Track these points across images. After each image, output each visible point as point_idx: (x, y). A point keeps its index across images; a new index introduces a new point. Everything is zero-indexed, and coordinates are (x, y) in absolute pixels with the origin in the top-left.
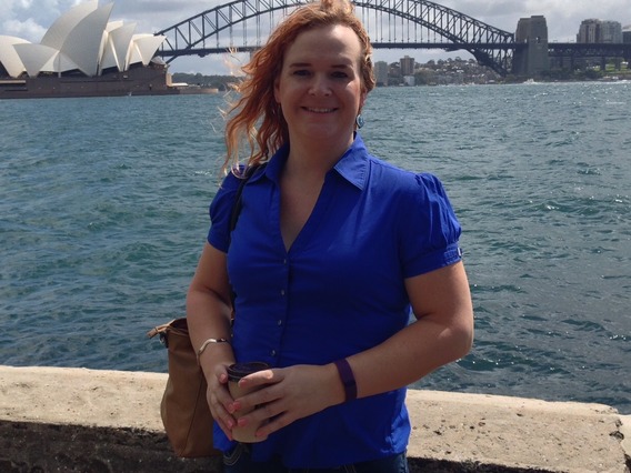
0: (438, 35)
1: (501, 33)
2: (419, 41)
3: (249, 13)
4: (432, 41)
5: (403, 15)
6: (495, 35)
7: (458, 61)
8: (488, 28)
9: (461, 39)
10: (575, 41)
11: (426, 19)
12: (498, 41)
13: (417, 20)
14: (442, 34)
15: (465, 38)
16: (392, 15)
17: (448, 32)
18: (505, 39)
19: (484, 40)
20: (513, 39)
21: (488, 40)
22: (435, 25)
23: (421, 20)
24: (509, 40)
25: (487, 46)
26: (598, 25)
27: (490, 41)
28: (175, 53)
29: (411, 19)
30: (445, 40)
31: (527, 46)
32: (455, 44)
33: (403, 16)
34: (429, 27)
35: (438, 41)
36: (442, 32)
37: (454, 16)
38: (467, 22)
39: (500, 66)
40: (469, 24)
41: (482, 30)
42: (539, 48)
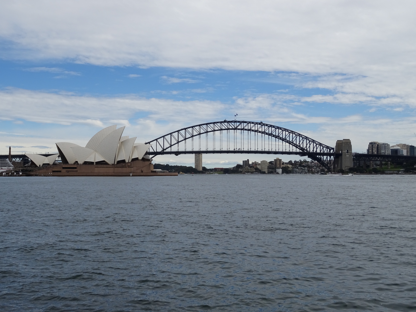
0: (294, 148)
1: (327, 147)
2: (284, 151)
4: (291, 151)
5: (276, 137)
6: (324, 148)
7: (305, 161)
8: (320, 144)
9: (306, 150)
10: (366, 153)
11: (288, 139)
12: (326, 152)
13: (283, 140)
15: (308, 150)
16: (270, 137)
17: (300, 146)
18: (330, 151)
19: (318, 151)
20: (334, 150)
21: (321, 151)
22: (293, 142)
23: (286, 139)
24: (332, 151)
25: (320, 154)
26: (378, 145)
27: (322, 152)
28: (156, 153)
29: (280, 139)
30: (298, 150)
31: (341, 155)
32: (303, 153)
34: (290, 143)
35: (294, 151)
36: (296, 146)
37: (303, 138)
38: (310, 141)
39: (327, 165)
40: (311, 142)
41: (318, 145)
42: (348, 156)
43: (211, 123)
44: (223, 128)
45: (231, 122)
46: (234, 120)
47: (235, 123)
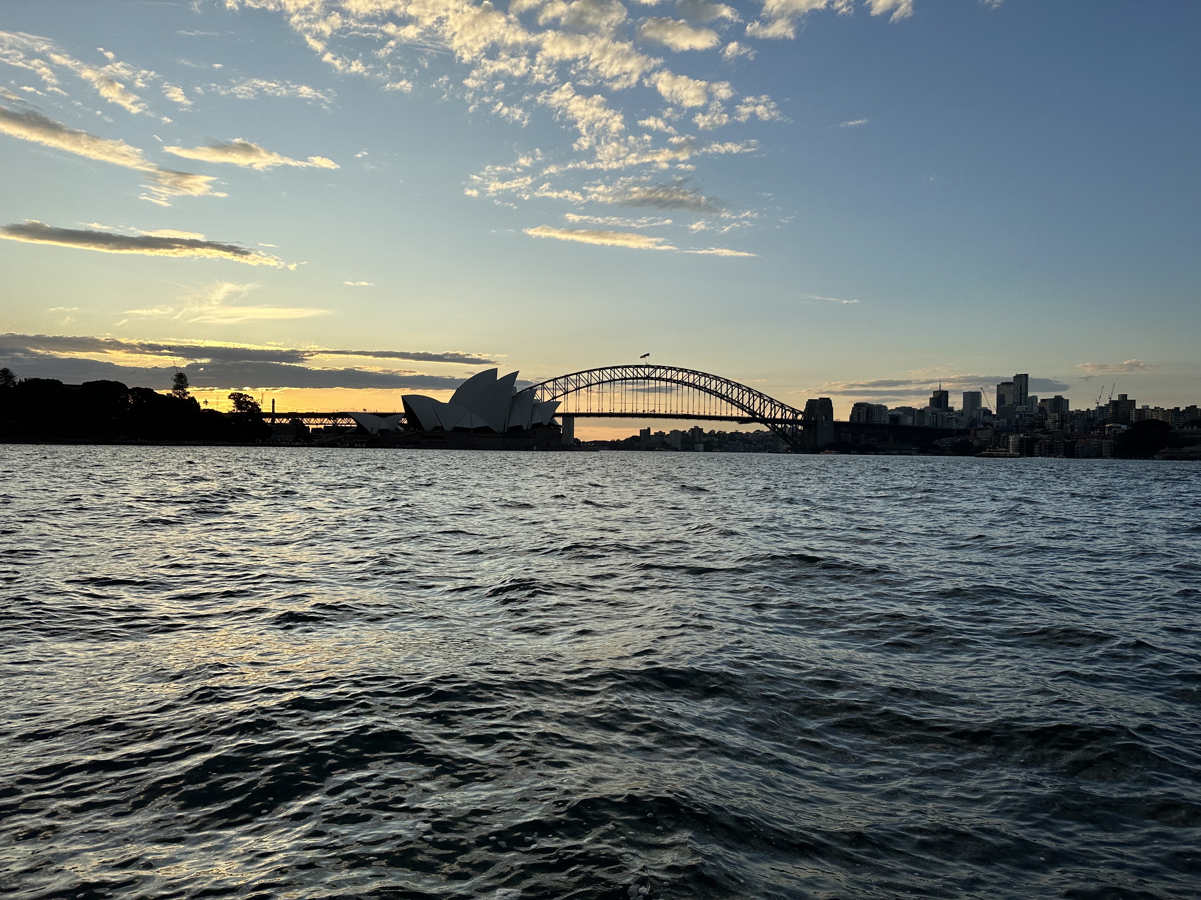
0: (740, 411)
1: (793, 411)
2: (724, 415)
3: (582, 384)
4: (734, 415)
6: (788, 413)
8: (782, 406)
9: (760, 414)
10: (849, 421)
11: (730, 396)
12: (790, 418)
13: (722, 397)
14: (743, 410)
16: (702, 392)
17: (749, 408)
18: (797, 416)
19: (778, 416)
20: (803, 416)
21: (782, 416)
22: (738, 402)
23: (727, 397)
24: (800, 417)
25: (781, 421)
26: (868, 408)
27: (784, 417)
29: (717, 396)
30: (746, 415)
31: (816, 421)
32: (754, 417)
33: (710, 393)
34: (732, 404)
35: (740, 415)
36: (742, 407)
37: (754, 395)
38: (764, 400)
39: (792, 439)
40: (766, 403)
41: (777, 408)
42: (826, 425)
43: (607, 368)
44: (628, 376)
45: (640, 367)
46: (645, 364)
47: (647, 369)
